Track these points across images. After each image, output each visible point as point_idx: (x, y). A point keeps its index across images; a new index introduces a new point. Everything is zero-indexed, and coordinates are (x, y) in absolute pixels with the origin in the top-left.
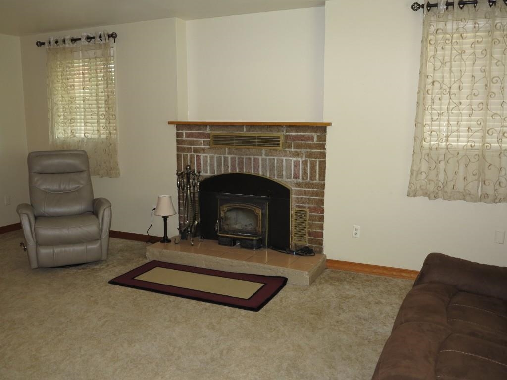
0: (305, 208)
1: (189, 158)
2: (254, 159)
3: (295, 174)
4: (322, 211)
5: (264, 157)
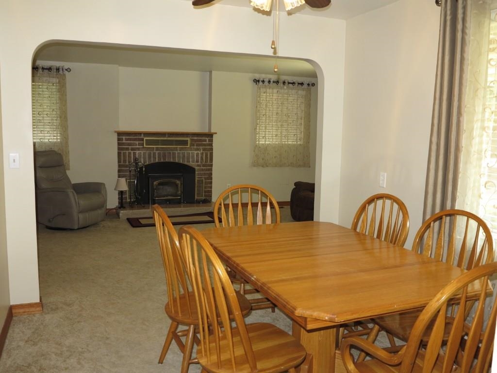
0: (202, 178)
1: (127, 154)
2: (173, 153)
3: (197, 160)
4: (211, 179)
5: (179, 152)
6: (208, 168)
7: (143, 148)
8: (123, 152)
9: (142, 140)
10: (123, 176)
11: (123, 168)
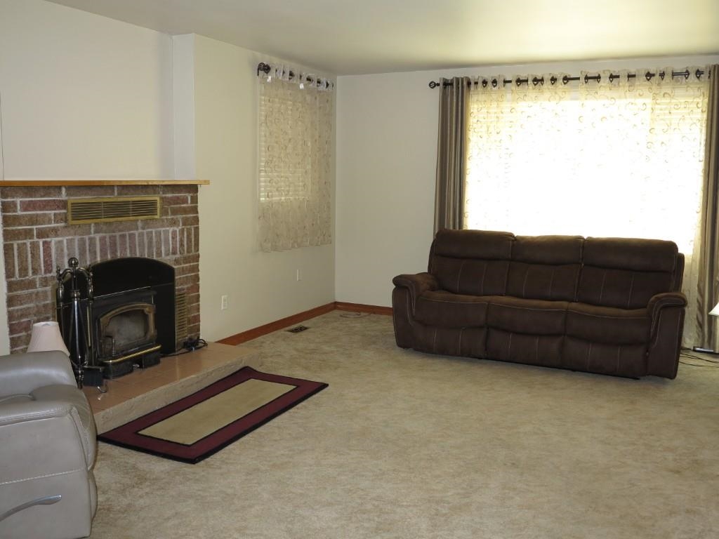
0: (184, 289)
1: (29, 250)
2: (130, 235)
3: (173, 248)
4: (198, 289)
5: (140, 231)
6: (192, 264)
7: (66, 227)
8: (18, 244)
9: (64, 205)
10: (19, 313)
11: (19, 292)
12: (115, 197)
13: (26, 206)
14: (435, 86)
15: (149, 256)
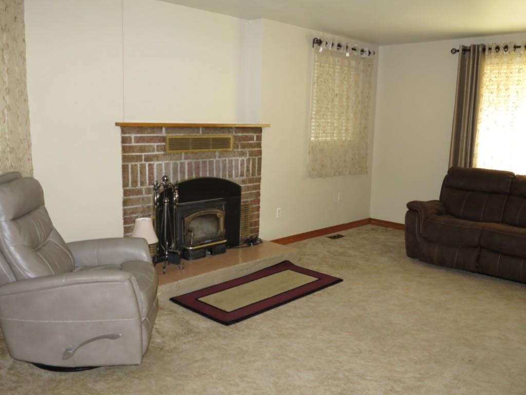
0: (248, 202)
1: (139, 169)
2: (210, 162)
3: (241, 172)
4: (259, 202)
5: (217, 159)
6: (255, 184)
7: (164, 155)
8: (132, 165)
9: (163, 139)
10: (131, 211)
11: (131, 197)
12: (200, 135)
13: (138, 140)
14: (456, 52)
15: (222, 177)
